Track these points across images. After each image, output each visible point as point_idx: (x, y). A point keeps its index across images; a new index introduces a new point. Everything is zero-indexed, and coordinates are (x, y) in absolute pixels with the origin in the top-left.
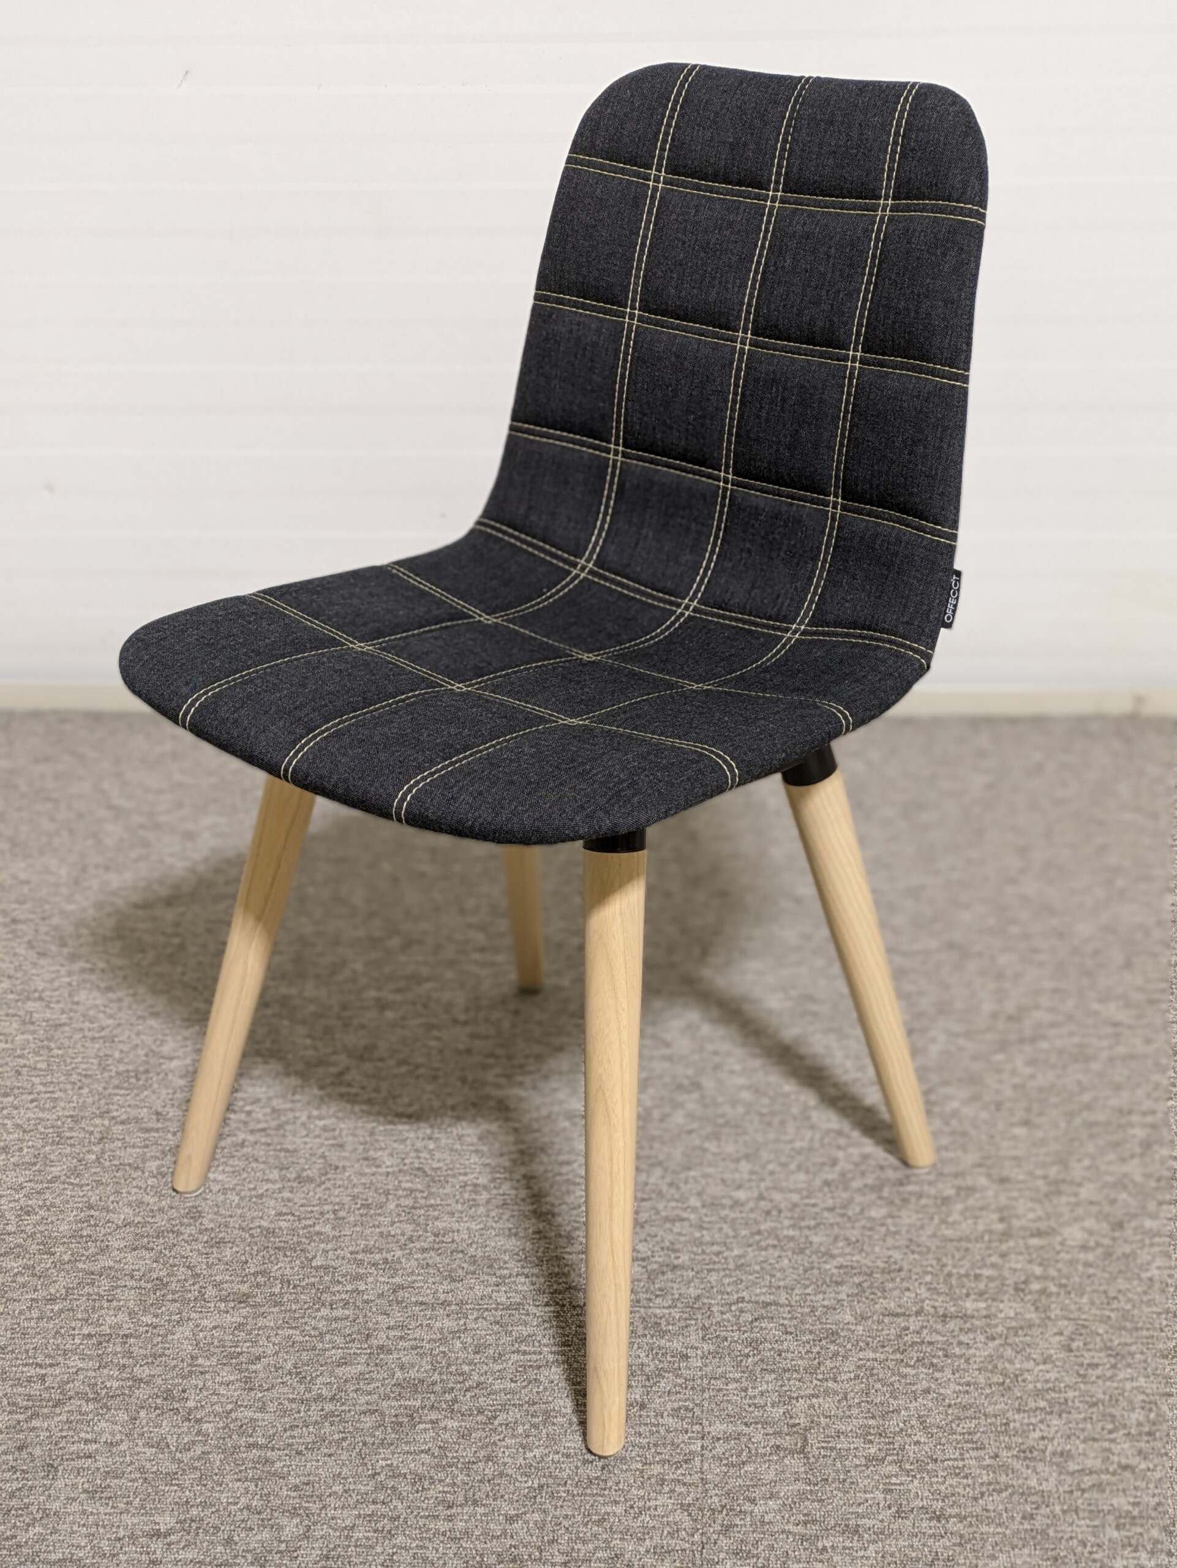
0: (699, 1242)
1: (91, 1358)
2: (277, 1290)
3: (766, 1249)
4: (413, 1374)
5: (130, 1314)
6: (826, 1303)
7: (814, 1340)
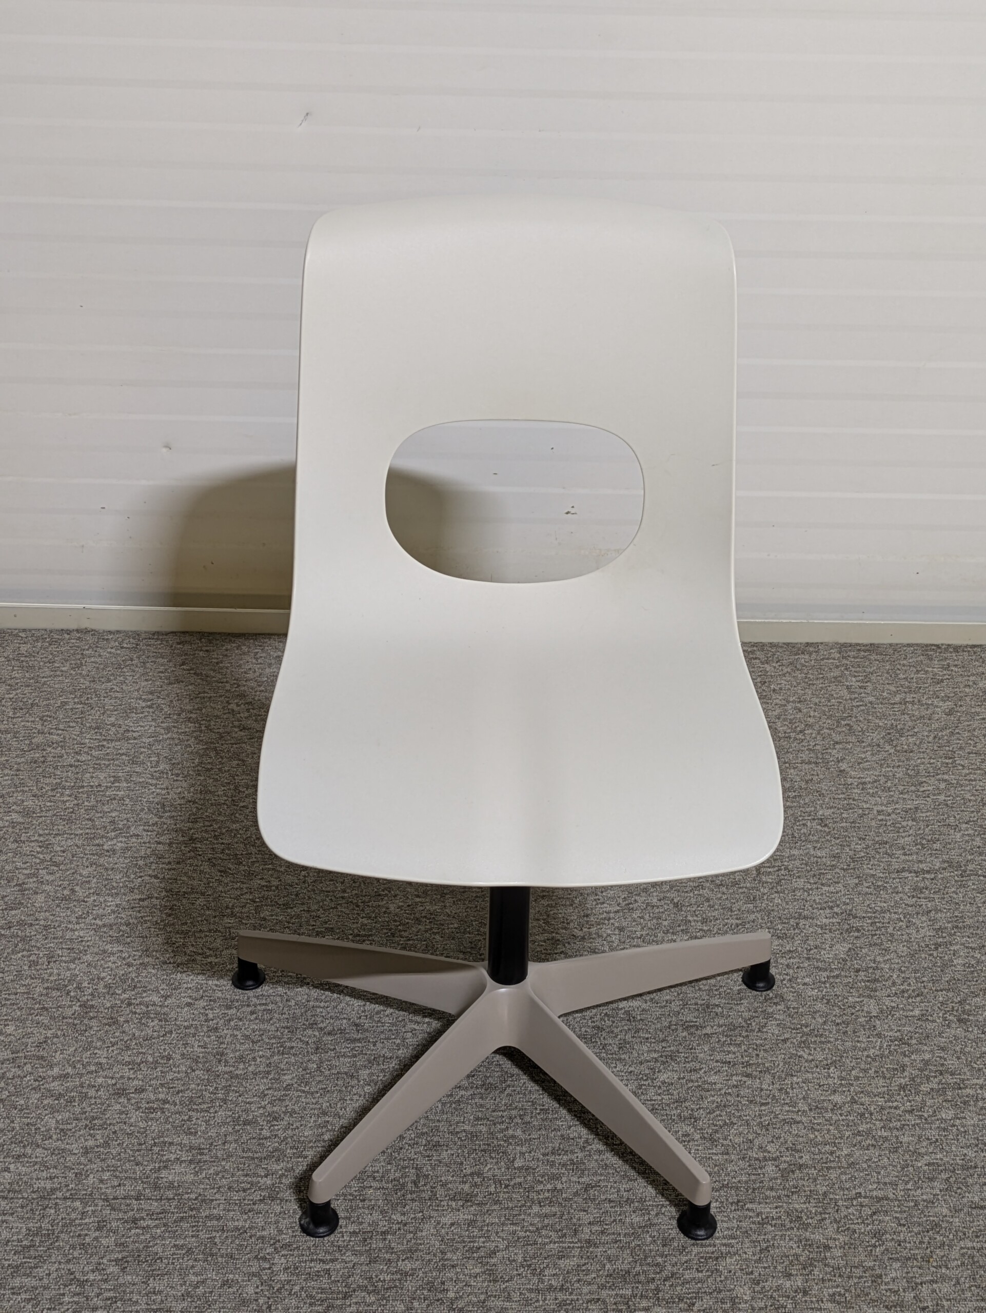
0: (813, 1143)
1: (362, 1255)
2: (492, 1189)
3: (868, 1149)
4: (618, 1265)
5: (381, 1212)
6: (924, 1197)
7: (923, 1232)
